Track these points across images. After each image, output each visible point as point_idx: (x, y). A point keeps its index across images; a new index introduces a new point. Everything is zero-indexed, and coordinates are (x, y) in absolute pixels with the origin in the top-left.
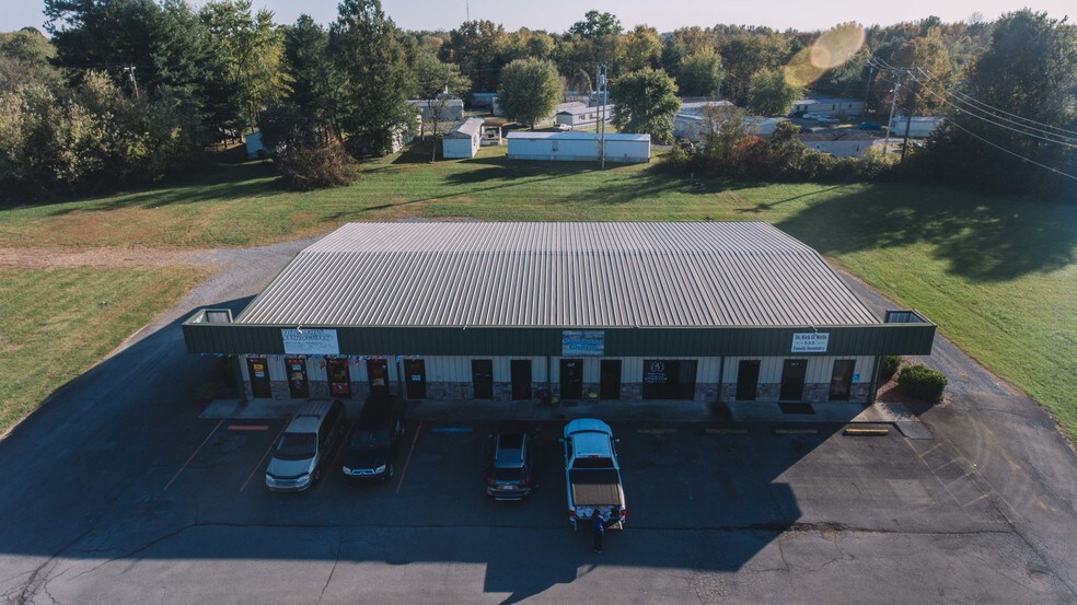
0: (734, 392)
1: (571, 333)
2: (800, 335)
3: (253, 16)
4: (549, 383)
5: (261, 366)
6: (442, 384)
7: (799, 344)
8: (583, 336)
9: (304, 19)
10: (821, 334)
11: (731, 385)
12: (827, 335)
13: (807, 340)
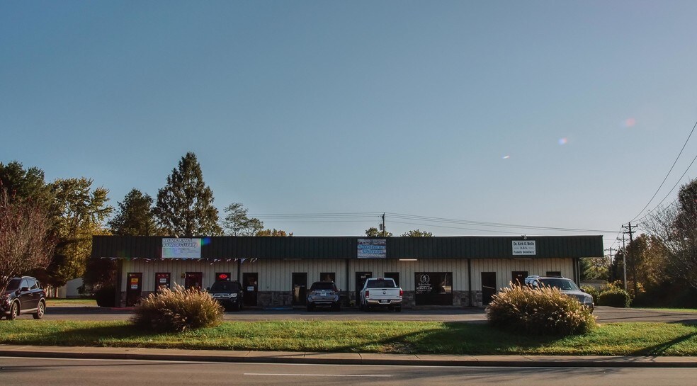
0: (481, 298)
1: (363, 241)
2: (517, 242)
3: (91, 194)
4: (347, 292)
5: (137, 280)
6: (269, 293)
7: (517, 249)
8: (371, 244)
9: (135, 192)
10: (530, 242)
11: (478, 292)
12: (534, 242)
13: (522, 246)
